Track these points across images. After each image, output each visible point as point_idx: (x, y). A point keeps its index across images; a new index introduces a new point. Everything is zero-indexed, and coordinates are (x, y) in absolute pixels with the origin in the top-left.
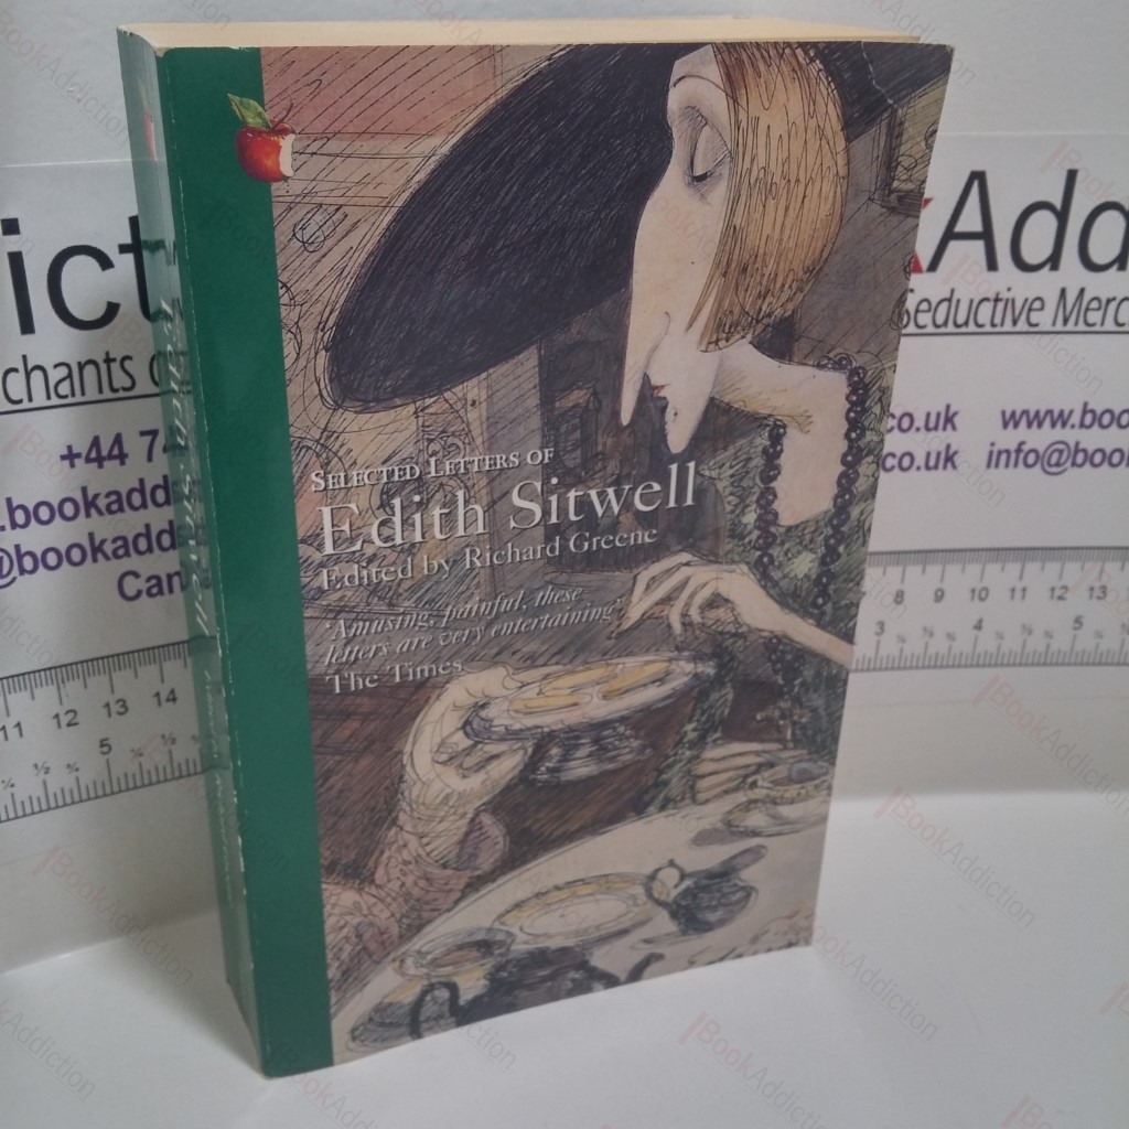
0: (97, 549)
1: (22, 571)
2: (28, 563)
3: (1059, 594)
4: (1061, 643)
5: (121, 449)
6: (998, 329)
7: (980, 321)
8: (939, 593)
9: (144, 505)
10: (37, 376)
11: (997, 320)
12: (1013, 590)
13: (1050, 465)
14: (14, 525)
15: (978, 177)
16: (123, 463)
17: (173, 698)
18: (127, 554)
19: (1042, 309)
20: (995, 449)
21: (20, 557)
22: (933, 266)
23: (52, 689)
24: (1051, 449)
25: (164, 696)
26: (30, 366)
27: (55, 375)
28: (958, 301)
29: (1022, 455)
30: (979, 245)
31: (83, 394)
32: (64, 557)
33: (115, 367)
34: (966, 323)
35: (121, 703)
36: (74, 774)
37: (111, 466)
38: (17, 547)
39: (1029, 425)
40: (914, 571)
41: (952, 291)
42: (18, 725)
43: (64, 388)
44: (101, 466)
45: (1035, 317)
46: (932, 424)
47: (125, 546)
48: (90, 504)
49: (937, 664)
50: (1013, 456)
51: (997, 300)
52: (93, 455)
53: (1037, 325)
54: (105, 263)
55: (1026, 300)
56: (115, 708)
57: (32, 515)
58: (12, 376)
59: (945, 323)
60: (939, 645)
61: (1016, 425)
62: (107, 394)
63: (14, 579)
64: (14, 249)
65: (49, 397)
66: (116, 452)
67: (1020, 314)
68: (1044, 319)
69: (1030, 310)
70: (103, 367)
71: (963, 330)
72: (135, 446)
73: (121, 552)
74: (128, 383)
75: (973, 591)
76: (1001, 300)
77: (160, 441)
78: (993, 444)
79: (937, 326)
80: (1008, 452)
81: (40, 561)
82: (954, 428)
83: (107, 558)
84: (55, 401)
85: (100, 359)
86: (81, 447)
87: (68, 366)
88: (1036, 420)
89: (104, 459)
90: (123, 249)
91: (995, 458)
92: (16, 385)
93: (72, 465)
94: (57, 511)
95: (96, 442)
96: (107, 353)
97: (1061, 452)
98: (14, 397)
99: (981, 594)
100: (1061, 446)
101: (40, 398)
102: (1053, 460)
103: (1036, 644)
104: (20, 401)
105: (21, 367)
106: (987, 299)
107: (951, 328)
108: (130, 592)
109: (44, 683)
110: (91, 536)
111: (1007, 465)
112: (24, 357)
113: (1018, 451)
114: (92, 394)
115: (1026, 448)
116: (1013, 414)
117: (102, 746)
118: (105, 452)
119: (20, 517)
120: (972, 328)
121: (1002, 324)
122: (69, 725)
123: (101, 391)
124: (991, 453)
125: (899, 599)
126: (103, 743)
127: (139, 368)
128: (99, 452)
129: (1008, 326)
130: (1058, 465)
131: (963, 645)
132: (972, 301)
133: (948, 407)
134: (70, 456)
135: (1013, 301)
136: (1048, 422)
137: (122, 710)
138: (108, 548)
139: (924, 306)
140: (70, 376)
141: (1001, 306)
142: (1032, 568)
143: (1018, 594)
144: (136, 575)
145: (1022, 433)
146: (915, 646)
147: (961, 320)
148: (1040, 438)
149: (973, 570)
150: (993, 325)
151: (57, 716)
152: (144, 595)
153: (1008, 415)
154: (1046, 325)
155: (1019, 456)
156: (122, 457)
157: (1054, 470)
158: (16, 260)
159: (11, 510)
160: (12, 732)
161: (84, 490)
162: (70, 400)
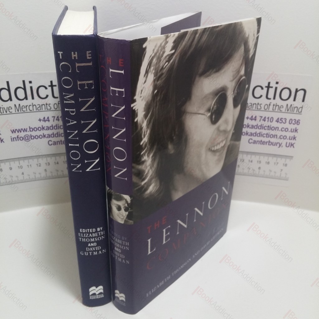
0: (44, 136)
1: (32, 139)
2: (33, 137)
5: (49, 119)
9: (53, 129)
10: (34, 106)
14: (30, 131)
17: (58, 163)
18: (50, 137)
21: (31, 136)
23: (37, 160)
25: (56, 163)
27: (38, 106)
32: (39, 137)
33: (48, 106)
36: (40, 175)
37: (47, 122)
38: (31, 135)
42: (31, 165)
43: (39, 109)
44: (45, 122)
47: (49, 136)
48: (43, 128)
52: (44, 120)
54: (46, 88)
56: (47, 164)
57: (33, 129)
58: (30, 106)
62: (46, 110)
63: (30, 140)
64: (31, 86)
65: (36, 110)
66: (48, 120)
70: (46, 105)
72: (51, 119)
74: (50, 108)
77: (56, 118)
81: (35, 137)
83: (46, 138)
84: (37, 111)
85: (45, 104)
86: (42, 118)
87: (40, 105)
90: (49, 86)
92: (31, 108)
93: (40, 122)
94: (38, 129)
95: (44, 118)
101: (35, 110)
104: (32, 110)
105: (32, 105)
108: (50, 144)
109: (35, 158)
110: (43, 134)
112: (32, 104)
114: (44, 109)
118: (46, 120)
119: (31, 130)
122: (39, 166)
126: (45, 170)
127: (52, 106)
134: (40, 120)
138: (46, 136)
140: (40, 107)
144: (51, 141)
151: (37, 164)
152: (53, 145)
156: (49, 121)
158: (31, 88)
159: (30, 128)
160: (29, 166)
161: (42, 126)
162: (40, 111)
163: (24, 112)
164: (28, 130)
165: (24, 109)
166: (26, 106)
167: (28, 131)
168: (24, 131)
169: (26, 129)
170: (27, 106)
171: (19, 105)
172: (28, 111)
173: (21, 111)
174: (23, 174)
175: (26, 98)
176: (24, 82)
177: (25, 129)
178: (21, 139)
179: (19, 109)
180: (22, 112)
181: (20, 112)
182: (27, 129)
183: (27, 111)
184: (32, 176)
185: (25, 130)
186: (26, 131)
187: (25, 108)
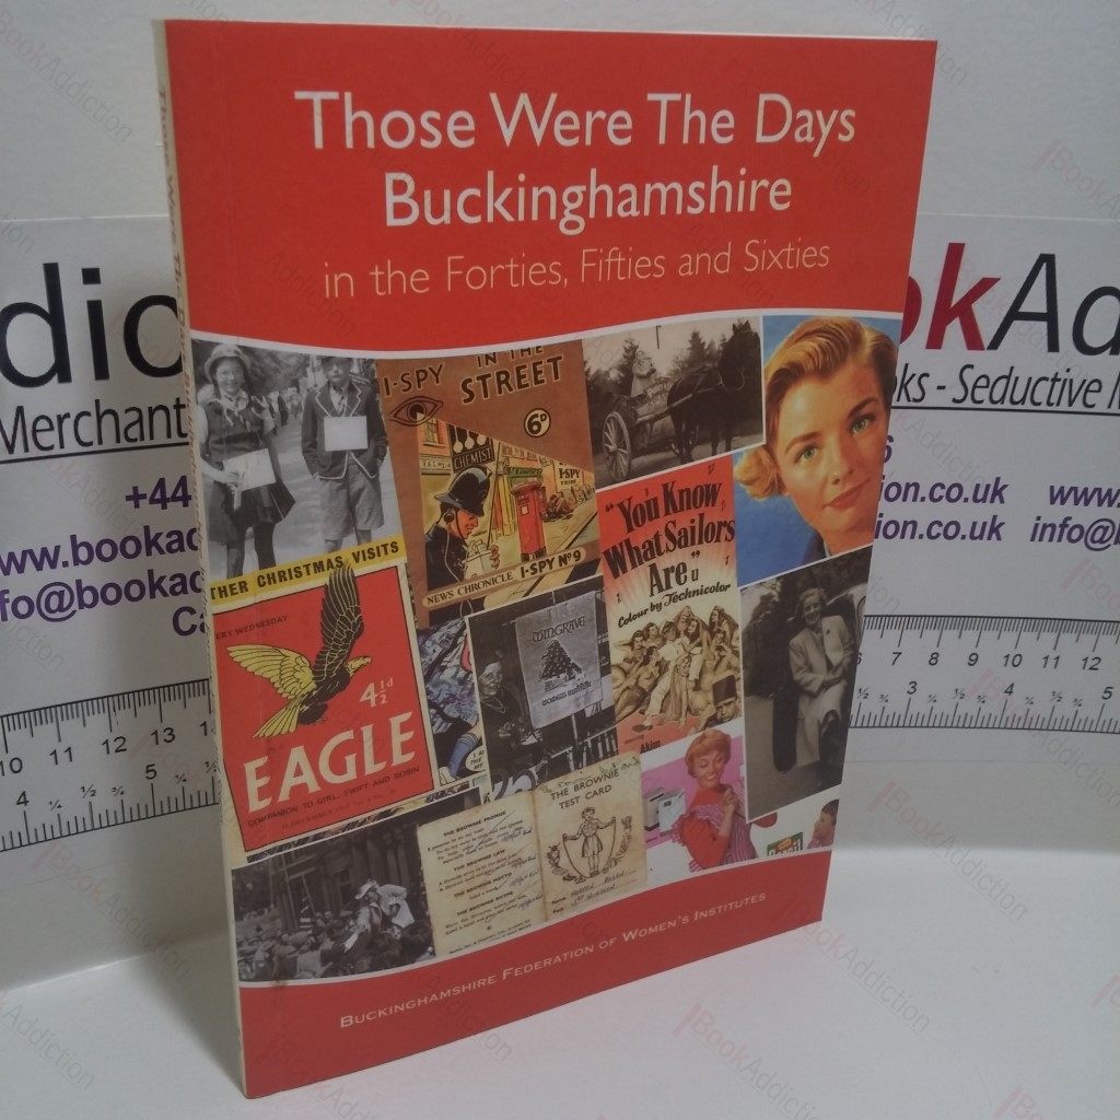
0: (156, 586)
1: (82, 605)
2: (88, 597)
3: (1092, 664)
4: (1090, 711)
5: (185, 491)
6: (1054, 408)
7: (1036, 400)
8: (974, 657)
10: (108, 420)
11: (1054, 399)
12: (1047, 658)
13: (1094, 542)
14: (77, 561)
15: (1047, 260)
16: (186, 505)
18: (184, 591)
19: (1099, 391)
20: (1041, 523)
21: (81, 591)
22: (995, 344)
23: (104, 717)
24: (1097, 525)
26: (102, 411)
27: (125, 420)
28: (1017, 379)
29: (1067, 530)
30: (1043, 326)
31: (152, 438)
32: (123, 592)
34: (1023, 401)
35: (169, 731)
36: (120, 797)
37: (175, 507)
38: (79, 582)
39: (1076, 502)
40: (950, 635)
41: (1012, 368)
42: (69, 749)
43: (134, 432)
44: (164, 507)
45: (1091, 398)
46: (980, 496)
47: (182, 583)
48: (152, 543)
49: (965, 724)
50: (1058, 530)
51: (1055, 380)
52: (158, 496)
53: (1093, 406)
55: (1085, 381)
56: (163, 736)
57: (95, 552)
58: (83, 420)
59: (1002, 400)
60: (969, 707)
61: (1063, 502)
62: (175, 438)
63: (74, 612)
64: (94, 297)
65: (118, 441)
66: (180, 494)
67: (1077, 395)
68: (1099, 401)
69: (1087, 391)
70: (173, 413)
71: (1019, 407)
73: (178, 589)
75: (1007, 656)
76: (1059, 380)
78: (1039, 518)
79: (994, 402)
80: (1053, 526)
81: (100, 596)
82: (1002, 501)
83: (165, 594)
84: (124, 443)
85: (170, 404)
86: (147, 488)
87: (139, 411)
88: (1083, 497)
89: (168, 500)
91: (1040, 531)
92: (88, 429)
93: (137, 506)
94: (119, 549)
95: (161, 484)
96: (178, 400)
97: (1106, 529)
98: (85, 439)
99: (1015, 661)
100: (1105, 524)
101: (109, 441)
102: (1097, 537)
103: (1065, 710)
104: (91, 444)
106: (1046, 379)
107: (1007, 405)
108: (185, 626)
109: (96, 711)
110: (151, 573)
111: (1051, 540)
112: (97, 402)
113: (1064, 526)
114: (160, 437)
115: (1071, 523)
116: (1062, 488)
117: (148, 771)
118: (169, 494)
119: (83, 553)
120: (1028, 405)
121: (1058, 404)
122: (117, 751)
123: (169, 436)
124: (1037, 525)
125: (933, 661)
126: (149, 769)
128: (163, 493)
129: (1064, 406)
130: (1101, 541)
131: (992, 708)
132: (1030, 379)
133: (998, 479)
134: (136, 497)
135: (1071, 380)
136: (1095, 499)
137: (170, 738)
138: (166, 585)
139: (983, 382)
140: (140, 420)
141: (1058, 385)
142: (1067, 638)
143: (1051, 662)
144: (192, 611)
145: (1069, 508)
146: (945, 707)
147: (1017, 397)
148: (1085, 515)
149: (1009, 637)
150: (1049, 404)
151: (106, 742)
152: (198, 629)
153: (1056, 492)
154: (1101, 407)
155: (1064, 531)
156: (185, 499)
157: (1098, 546)
158: (95, 309)
159: (75, 547)
160: (62, 756)
161: (147, 529)
162: (139, 444)
163: (47, 455)
164: (66, 554)
165: (49, 438)
166: (61, 419)
167: (65, 564)
168: (39, 567)
169: (52, 553)
170: (67, 415)
171: (20, 410)
172: (71, 445)
173: (27, 450)
174: (23, 800)
175: (61, 370)
176: (51, 272)
177: (44, 551)
178: (23, 607)
179: (14, 437)
180: (34, 452)
181: (19, 452)
182: (57, 549)
183: (62, 446)
184: (75, 808)
185: (47, 558)
186: (53, 565)
187: (52, 429)
